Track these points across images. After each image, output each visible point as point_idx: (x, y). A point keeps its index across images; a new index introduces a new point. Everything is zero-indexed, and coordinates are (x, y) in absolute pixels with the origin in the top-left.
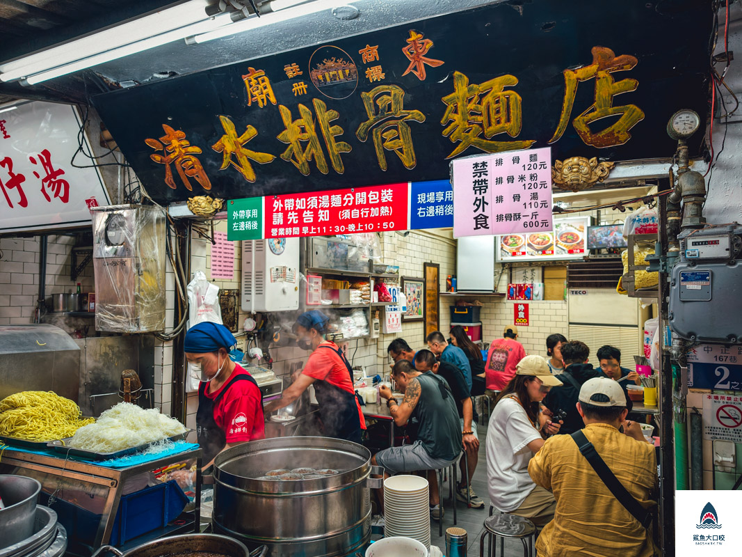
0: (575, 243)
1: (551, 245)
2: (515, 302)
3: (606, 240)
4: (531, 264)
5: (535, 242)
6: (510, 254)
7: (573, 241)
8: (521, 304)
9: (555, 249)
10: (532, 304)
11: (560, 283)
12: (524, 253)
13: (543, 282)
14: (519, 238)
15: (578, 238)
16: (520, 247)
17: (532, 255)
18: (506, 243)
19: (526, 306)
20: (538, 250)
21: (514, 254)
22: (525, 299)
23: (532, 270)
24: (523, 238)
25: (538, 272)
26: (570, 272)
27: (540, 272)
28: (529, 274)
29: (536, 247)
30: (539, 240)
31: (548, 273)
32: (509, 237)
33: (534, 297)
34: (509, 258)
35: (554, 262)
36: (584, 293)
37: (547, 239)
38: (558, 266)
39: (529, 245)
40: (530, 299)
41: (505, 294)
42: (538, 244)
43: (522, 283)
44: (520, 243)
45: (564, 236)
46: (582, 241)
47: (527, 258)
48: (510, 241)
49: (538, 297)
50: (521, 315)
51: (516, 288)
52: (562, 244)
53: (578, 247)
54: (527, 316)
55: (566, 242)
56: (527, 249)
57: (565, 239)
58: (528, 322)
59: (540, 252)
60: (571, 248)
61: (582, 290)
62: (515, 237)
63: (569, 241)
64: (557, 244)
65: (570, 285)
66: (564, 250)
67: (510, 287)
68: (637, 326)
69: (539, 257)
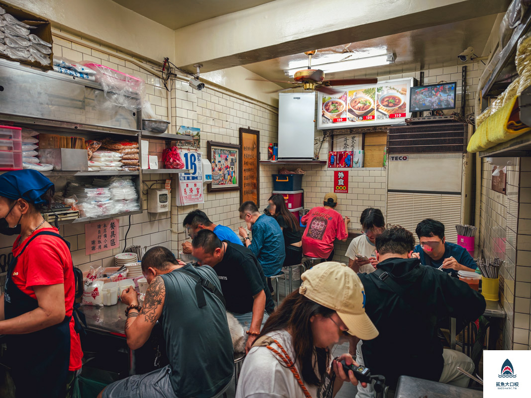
0: (396, 107)
1: (372, 110)
2: (336, 169)
3: (430, 101)
4: (352, 131)
5: (356, 107)
6: (331, 121)
7: (395, 105)
8: (341, 172)
9: (376, 113)
10: (352, 172)
11: (380, 150)
12: (344, 120)
13: (363, 149)
14: (340, 104)
15: (400, 101)
16: (341, 113)
17: (352, 121)
18: (327, 110)
19: (346, 173)
20: (358, 116)
21: (335, 121)
22: (345, 167)
23: (353, 138)
24: (344, 103)
25: (359, 139)
26: (391, 137)
27: (361, 139)
28: (349, 142)
29: (357, 112)
30: (359, 105)
31: (369, 140)
32: (330, 103)
33: (354, 165)
34: (330, 125)
35: (375, 127)
36: (405, 159)
37: (368, 104)
38: (379, 132)
39: (350, 111)
40: (350, 166)
41: (326, 162)
42: (359, 109)
43: (342, 150)
44: (341, 109)
45: (386, 100)
46: (404, 105)
47: (348, 124)
48: (332, 107)
49: (358, 165)
50: (341, 182)
51: (337, 156)
52: (383, 109)
53: (400, 112)
54: (346, 183)
55: (387, 106)
56: (348, 115)
57: (386, 103)
58: (347, 189)
59: (361, 118)
60: (392, 113)
61: (403, 155)
62: (337, 103)
63: (390, 105)
64: (378, 109)
65: (390, 151)
66: (385, 115)
67: (331, 154)
68: (460, 194)
69: (360, 123)
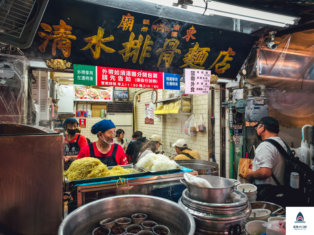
0: (107, 96)
1: (98, 95)
2: (80, 118)
3: (120, 96)
4: (87, 103)
5: (91, 94)
6: (79, 98)
7: (106, 95)
8: (82, 119)
9: (99, 97)
10: (87, 119)
11: (98, 111)
12: (86, 98)
13: (91, 110)
14: (84, 92)
15: (108, 93)
16: (84, 95)
17: (89, 99)
18: (78, 93)
19: (85, 120)
20: (92, 97)
21: (81, 98)
22: (84, 117)
23: (87, 105)
24: (85, 92)
25: (89, 106)
26: (108, 107)
27: (90, 106)
28: (85, 107)
29: (92, 96)
30: (92, 93)
31: (93, 106)
32: (79, 91)
33: (88, 116)
34: (79, 100)
35: (97, 102)
36: (113, 114)
37: (96, 93)
38: (99, 104)
39: (88, 95)
40: (86, 117)
41: (75, 115)
42: (92, 95)
43: (82, 110)
44: (84, 94)
45: (103, 92)
46: (110, 95)
47: (87, 100)
48: (80, 92)
49: (90, 116)
50: (82, 123)
51: (80, 112)
52: (102, 96)
53: (108, 97)
54: (85, 124)
55: (104, 95)
56: (87, 96)
57: (103, 94)
58: (85, 126)
59: (93, 98)
60: (105, 98)
61: (113, 113)
62: (82, 91)
63: (105, 94)
64: (100, 95)
65: (108, 112)
66: (103, 98)
67: (77, 112)
68: (132, 126)
69: (93, 100)
